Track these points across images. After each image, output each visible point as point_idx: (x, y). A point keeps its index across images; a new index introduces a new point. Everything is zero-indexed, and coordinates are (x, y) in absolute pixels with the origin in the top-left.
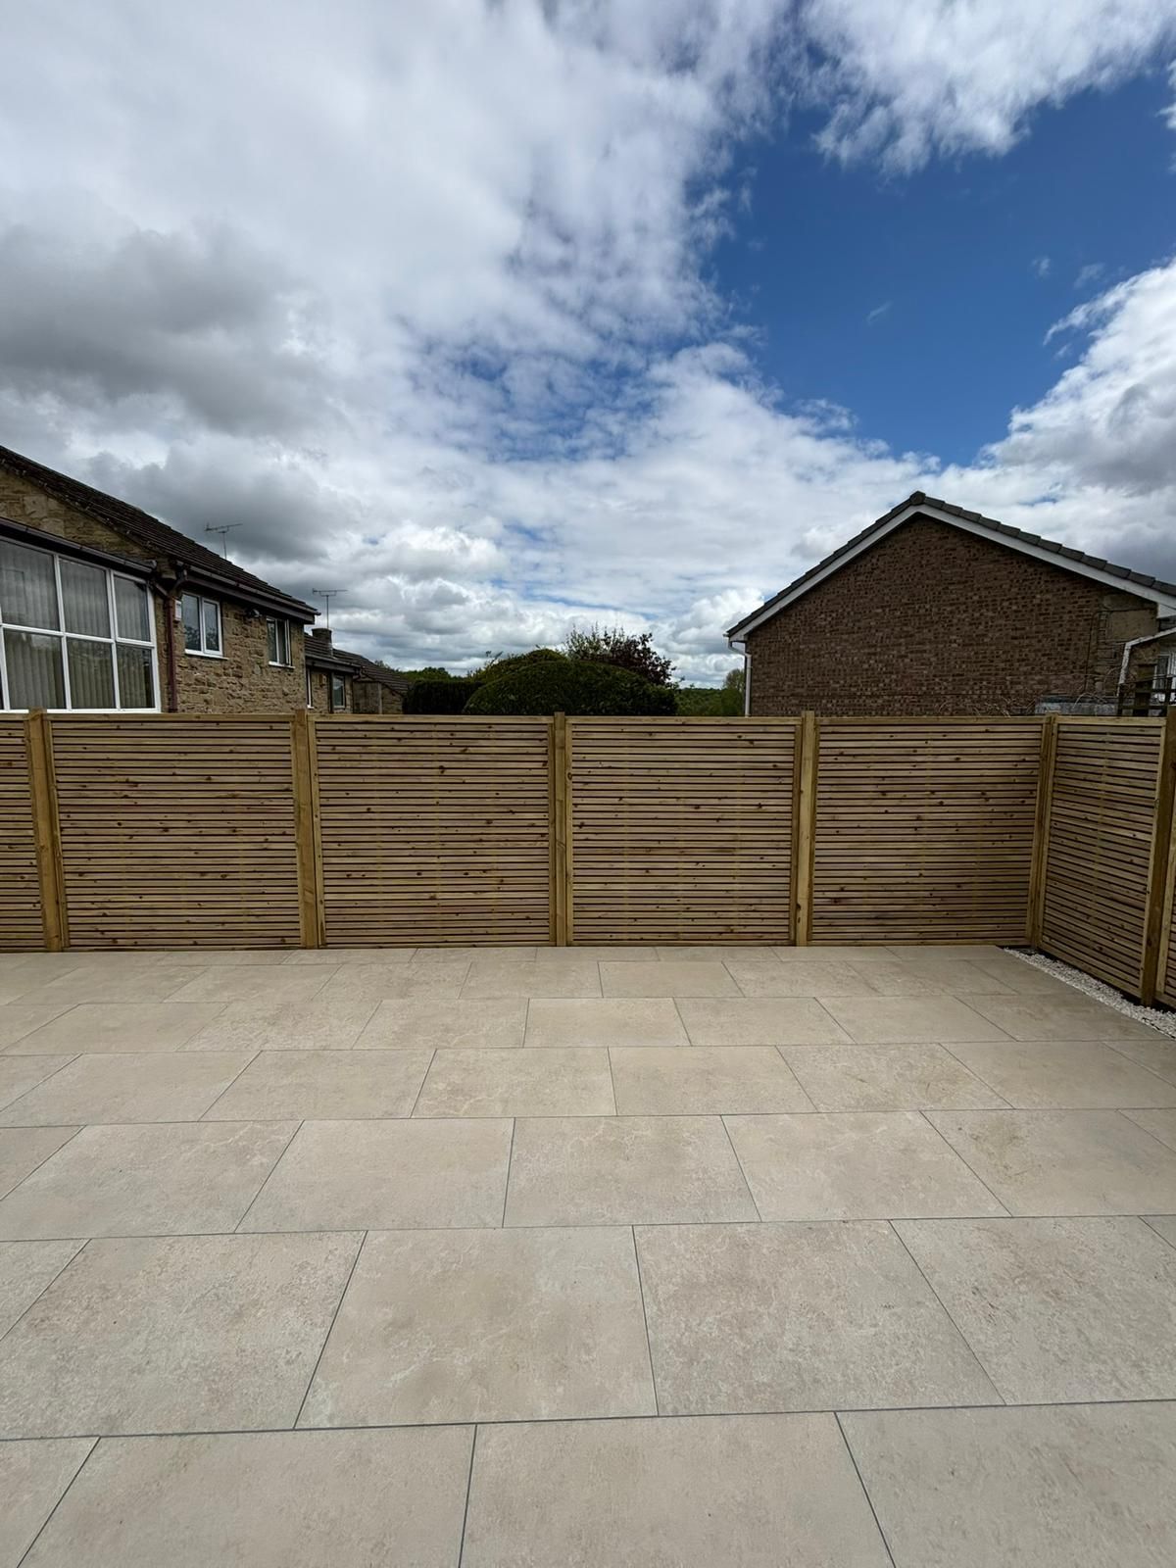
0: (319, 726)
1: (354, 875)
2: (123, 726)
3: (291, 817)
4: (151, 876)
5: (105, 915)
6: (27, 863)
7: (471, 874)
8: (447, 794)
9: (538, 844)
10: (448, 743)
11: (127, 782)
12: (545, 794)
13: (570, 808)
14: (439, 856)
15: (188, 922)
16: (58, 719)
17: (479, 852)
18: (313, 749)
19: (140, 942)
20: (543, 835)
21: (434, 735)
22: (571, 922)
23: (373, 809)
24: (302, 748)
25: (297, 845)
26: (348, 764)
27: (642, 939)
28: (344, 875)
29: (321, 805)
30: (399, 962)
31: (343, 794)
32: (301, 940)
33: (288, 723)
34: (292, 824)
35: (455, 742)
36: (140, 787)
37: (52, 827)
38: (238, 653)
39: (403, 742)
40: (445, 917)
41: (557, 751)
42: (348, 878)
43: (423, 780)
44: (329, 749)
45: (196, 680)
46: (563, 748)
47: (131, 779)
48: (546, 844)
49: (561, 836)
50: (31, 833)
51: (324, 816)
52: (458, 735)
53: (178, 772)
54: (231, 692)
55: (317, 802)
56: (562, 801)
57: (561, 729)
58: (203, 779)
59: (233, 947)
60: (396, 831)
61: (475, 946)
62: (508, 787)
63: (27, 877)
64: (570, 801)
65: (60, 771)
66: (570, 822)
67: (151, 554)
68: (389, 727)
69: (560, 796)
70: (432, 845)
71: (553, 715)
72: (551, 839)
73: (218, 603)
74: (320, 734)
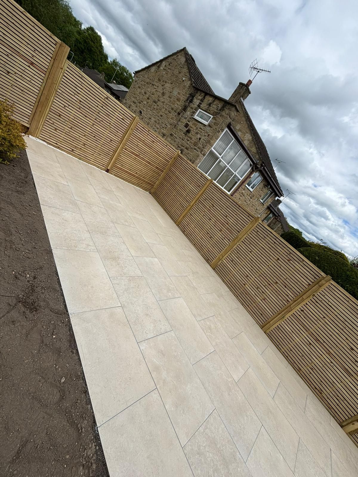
0: (259, 224)
1: (234, 262)
2: (222, 193)
3: (234, 238)
4: (200, 225)
5: (187, 225)
6: (186, 206)
7: (259, 289)
8: (273, 266)
9: (284, 302)
10: (286, 254)
11: (213, 205)
12: (300, 292)
13: (304, 303)
14: (255, 277)
15: (197, 240)
16: (214, 184)
17: (266, 287)
18: (253, 228)
19: (188, 235)
20: (288, 301)
21: (285, 249)
22: (272, 328)
23: (252, 252)
24: (251, 226)
25: (229, 245)
26: (257, 238)
27: (287, 357)
28: (232, 260)
29: (242, 241)
30: (224, 290)
31: (249, 243)
32: (211, 263)
33: (253, 218)
34: (232, 239)
35: (288, 256)
36: (214, 207)
37: (195, 203)
38: (256, 193)
39: (275, 244)
40: (243, 291)
41: (317, 285)
42: (232, 261)
43: (271, 257)
44: (256, 231)
45: (242, 193)
46: (320, 286)
47: (214, 205)
48: (286, 304)
49: (293, 307)
50: (191, 201)
51: (240, 244)
52: (291, 255)
53: (223, 210)
54: (246, 200)
55: (242, 240)
56: (303, 299)
57: (325, 281)
58: (225, 215)
59: (199, 252)
60: (252, 262)
61: (242, 305)
62: (291, 280)
63: (184, 208)
64: (306, 301)
65: (205, 194)
66: (300, 306)
67: (260, 159)
68: (275, 238)
69: (304, 297)
70: (257, 273)
71: (327, 275)
72: (289, 304)
73: (263, 179)
74: (258, 226)
